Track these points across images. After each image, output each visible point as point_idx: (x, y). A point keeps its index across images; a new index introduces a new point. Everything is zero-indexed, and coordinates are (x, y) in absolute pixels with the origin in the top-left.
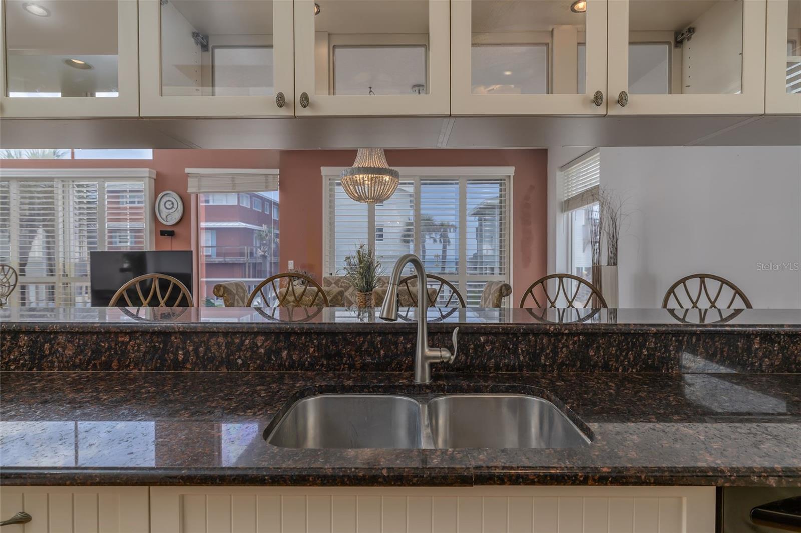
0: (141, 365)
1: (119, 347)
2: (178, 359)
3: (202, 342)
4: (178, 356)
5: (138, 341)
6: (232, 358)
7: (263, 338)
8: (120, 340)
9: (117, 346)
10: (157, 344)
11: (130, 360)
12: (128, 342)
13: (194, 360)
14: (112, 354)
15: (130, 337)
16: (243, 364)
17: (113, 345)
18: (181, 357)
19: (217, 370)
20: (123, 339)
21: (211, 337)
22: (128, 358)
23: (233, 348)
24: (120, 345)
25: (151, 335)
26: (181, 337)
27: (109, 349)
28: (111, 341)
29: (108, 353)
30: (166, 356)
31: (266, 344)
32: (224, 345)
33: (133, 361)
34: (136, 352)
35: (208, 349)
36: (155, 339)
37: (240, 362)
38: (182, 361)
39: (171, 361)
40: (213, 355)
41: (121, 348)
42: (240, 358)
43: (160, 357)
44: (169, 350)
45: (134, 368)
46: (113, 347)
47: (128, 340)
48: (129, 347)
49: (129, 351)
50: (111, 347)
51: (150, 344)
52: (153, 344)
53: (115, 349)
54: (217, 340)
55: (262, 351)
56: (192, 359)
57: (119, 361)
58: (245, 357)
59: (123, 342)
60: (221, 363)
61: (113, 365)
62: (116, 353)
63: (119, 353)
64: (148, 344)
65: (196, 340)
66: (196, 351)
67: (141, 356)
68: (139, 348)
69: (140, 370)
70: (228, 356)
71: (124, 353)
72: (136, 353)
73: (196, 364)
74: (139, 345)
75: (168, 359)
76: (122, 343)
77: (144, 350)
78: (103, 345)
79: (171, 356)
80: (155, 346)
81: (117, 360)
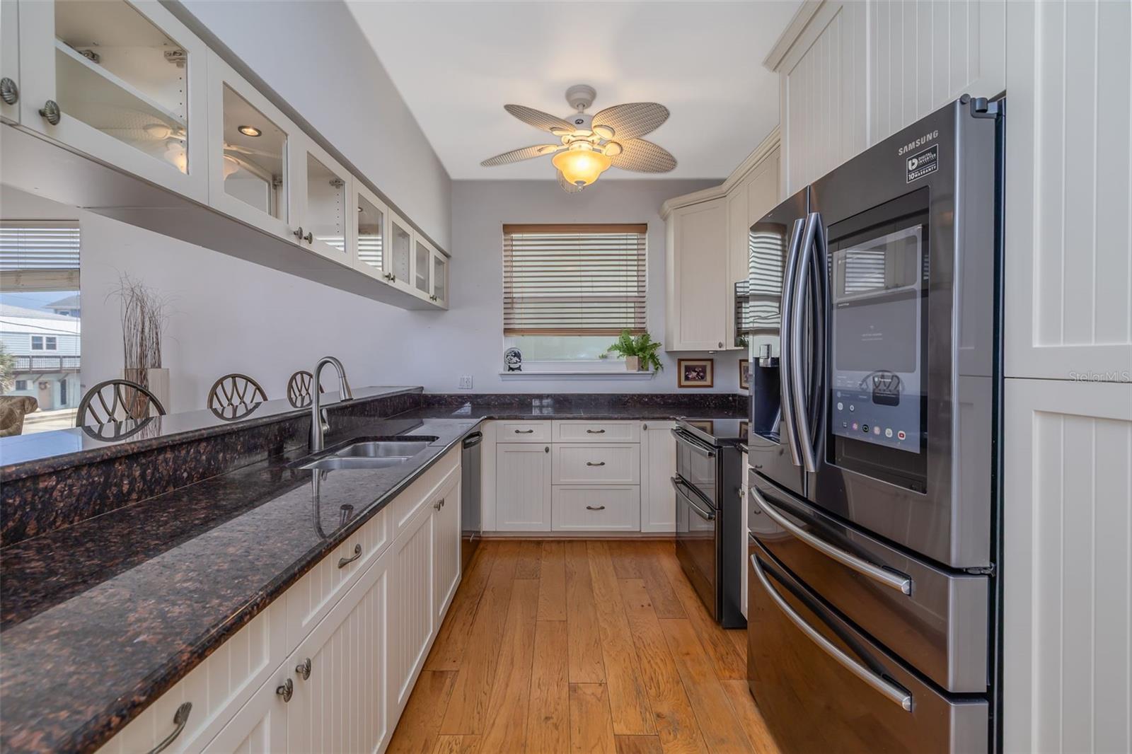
0: (73, 515)
1: (40, 498)
2: (122, 490)
3: (149, 462)
4: (122, 486)
5: (69, 482)
6: (178, 472)
7: (205, 444)
8: (42, 485)
9: (37, 497)
10: (96, 479)
11: (57, 511)
12: (54, 486)
13: (141, 487)
14: (27, 513)
15: (57, 477)
16: (188, 477)
17: (29, 497)
18: (125, 488)
19: (164, 491)
20: (46, 483)
21: (159, 454)
22: (52, 511)
23: (180, 462)
24: (40, 494)
25: (89, 467)
26: (127, 461)
27: (24, 502)
28: (27, 491)
29: (21, 513)
30: (108, 492)
31: (208, 449)
32: (171, 460)
33: (61, 513)
34: (66, 498)
35: (156, 469)
36: (94, 471)
37: (185, 475)
38: (127, 492)
39: (114, 495)
40: (161, 476)
41: (42, 499)
42: (185, 470)
43: (100, 495)
44: (111, 482)
45: (63, 522)
46: (30, 499)
47: (54, 483)
48: (56, 494)
49: (56, 499)
50: (26, 501)
51: (87, 480)
52: (91, 480)
53: (33, 504)
54: (164, 457)
55: (204, 457)
56: (139, 486)
57: (38, 520)
58: (190, 468)
59: (46, 487)
60: (168, 483)
61: (28, 529)
62: (33, 509)
63: (40, 506)
64: (84, 482)
65: (144, 461)
66: (143, 475)
67: (74, 502)
68: (70, 490)
69: (72, 522)
70: (175, 471)
71: (48, 505)
72: (67, 500)
73: (142, 491)
74: (71, 487)
75: (110, 495)
76: (46, 490)
77: (78, 491)
78: (11, 501)
79: (114, 490)
80: (94, 481)
81: (36, 519)
